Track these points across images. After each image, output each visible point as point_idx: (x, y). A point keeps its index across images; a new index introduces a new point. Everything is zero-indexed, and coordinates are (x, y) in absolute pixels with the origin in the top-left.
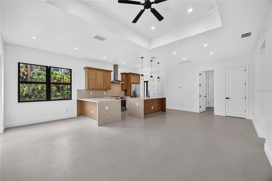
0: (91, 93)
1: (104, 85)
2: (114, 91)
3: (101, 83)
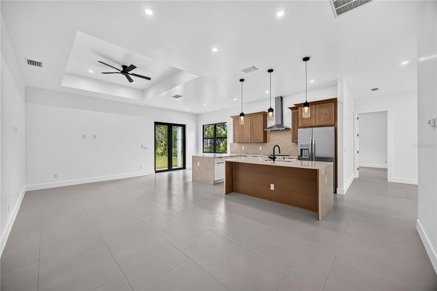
1: (252, 136)
3: (248, 133)
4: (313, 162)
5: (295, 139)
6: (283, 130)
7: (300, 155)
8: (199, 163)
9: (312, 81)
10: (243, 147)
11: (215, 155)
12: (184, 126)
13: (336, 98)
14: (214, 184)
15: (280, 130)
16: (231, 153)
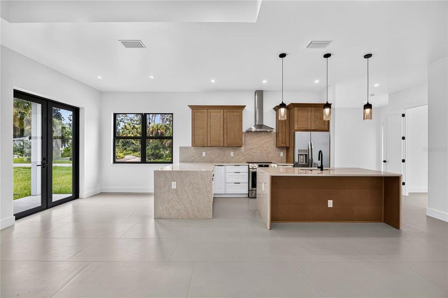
0: (204, 154)
1: (225, 137)
2: (254, 150)
3: (219, 133)
12: (76, 111)
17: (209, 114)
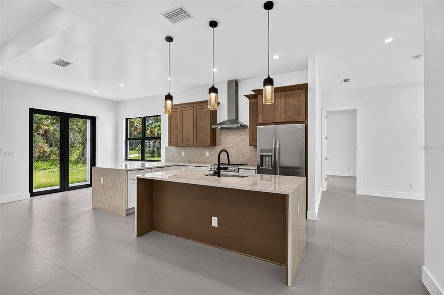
0: (183, 154)
1: (195, 136)
3: (190, 131)
4: (277, 176)
5: (253, 142)
6: (237, 128)
7: (259, 163)
8: (102, 179)
9: (276, 57)
10: (183, 152)
11: (143, 165)
12: (93, 119)
13: (307, 84)
14: (127, 215)
15: (233, 128)
16: (166, 161)
17: (181, 112)
